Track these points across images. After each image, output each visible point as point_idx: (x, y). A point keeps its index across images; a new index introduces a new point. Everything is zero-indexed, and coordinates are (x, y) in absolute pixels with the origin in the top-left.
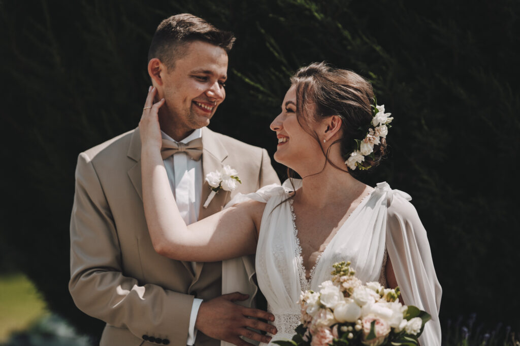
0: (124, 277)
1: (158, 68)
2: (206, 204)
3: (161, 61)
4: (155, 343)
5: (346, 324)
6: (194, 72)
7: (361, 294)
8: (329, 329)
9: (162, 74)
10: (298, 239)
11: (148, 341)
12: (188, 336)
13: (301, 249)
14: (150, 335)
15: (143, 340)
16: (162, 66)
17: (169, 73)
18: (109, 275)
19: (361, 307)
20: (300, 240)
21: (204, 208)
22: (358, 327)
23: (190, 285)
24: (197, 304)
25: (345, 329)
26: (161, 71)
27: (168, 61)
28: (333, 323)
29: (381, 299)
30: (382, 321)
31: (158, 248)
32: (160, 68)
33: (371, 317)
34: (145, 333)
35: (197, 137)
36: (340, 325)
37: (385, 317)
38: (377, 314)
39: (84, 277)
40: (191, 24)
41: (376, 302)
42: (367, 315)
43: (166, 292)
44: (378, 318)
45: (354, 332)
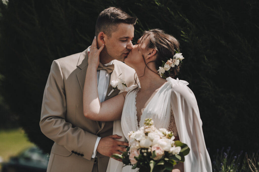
0: (66, 122)
1: (103, 36)
2: (109, 95)
3: (105, 33)
4: (77, 155)
5: (144, 149)
6: (121, 38)
7: (151, 135)
8: (137, 150)
9: (104, 39)
10: (136, 107)
11: (74, 154)
12: (93, 153)
13: (137, 112)
14: (75, 151)
15: (72, 153)
16: (104, 35)
17: (108, 39)
18: (59, 120)
19: (152, 141)
20: (137, 107)
21: (108, 96)
22: (149, 150)
23: (98, 131)
24: (99, 139)
25: (143, 151)
26: (104, 37)
27: (108, 33)
28: (139, 148)
29: (164, 137)
30: (161, 148)
31: (86, 114)
32: (104, 36)
33: (156, 146)
34: (73, 150)
35: (110, 64)
36: (142, 149)
37: (162, 146)
38: (159, 144)
39: (47, 120)
40: (118, 15)
41: (161, 138)
42: (155, 145)
43: (85, 132)
44: (159, 146)
45: (147, 153)
